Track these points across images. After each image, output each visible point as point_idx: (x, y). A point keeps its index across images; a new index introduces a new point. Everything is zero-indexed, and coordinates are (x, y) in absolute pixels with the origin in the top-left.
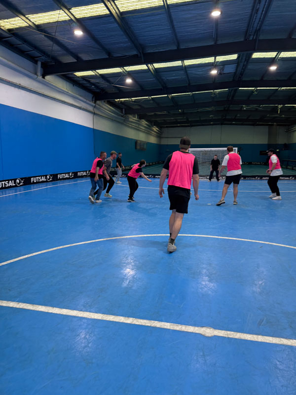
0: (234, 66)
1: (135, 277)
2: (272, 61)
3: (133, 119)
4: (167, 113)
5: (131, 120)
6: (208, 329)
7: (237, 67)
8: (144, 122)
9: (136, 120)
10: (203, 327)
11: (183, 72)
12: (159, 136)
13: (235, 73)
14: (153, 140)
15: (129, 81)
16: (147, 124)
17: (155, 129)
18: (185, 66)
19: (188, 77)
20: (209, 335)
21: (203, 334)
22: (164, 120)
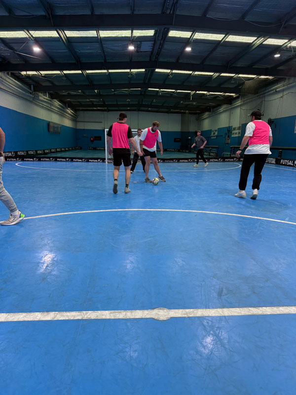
0: (150, 43)
1: (55, 259)
2: (187, 42)
3: (44, 97)
4: (82, 94)
5: (41, 98)
6: (161, 311)
7: (154, 45)
8: (57, 103)
9: (47, 99)
10: (154, 309)
11: (97, 45)
12: (75, 119)
13: (152, 52)
14: (68, 123)
15: (37, 49)
16: (60, 106)
17: (69, 111)
18: (100, 37)
19: (104, 53)
20: (164, 318)
21: (156, 317)
22: (79, 102)
